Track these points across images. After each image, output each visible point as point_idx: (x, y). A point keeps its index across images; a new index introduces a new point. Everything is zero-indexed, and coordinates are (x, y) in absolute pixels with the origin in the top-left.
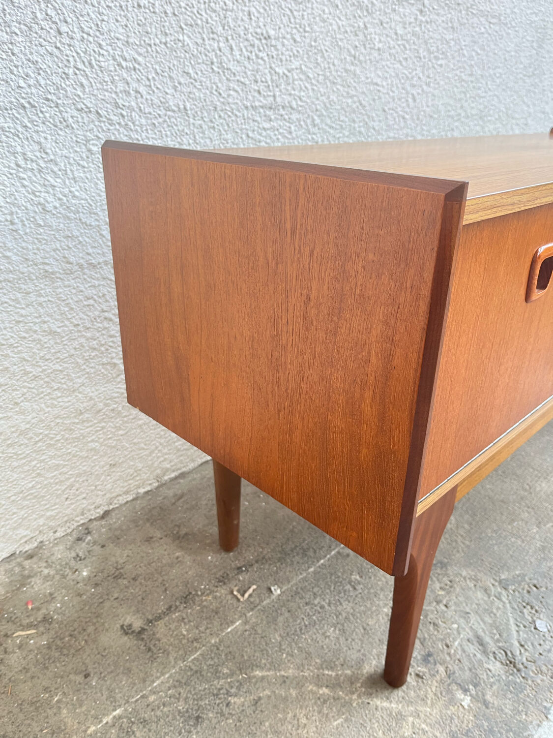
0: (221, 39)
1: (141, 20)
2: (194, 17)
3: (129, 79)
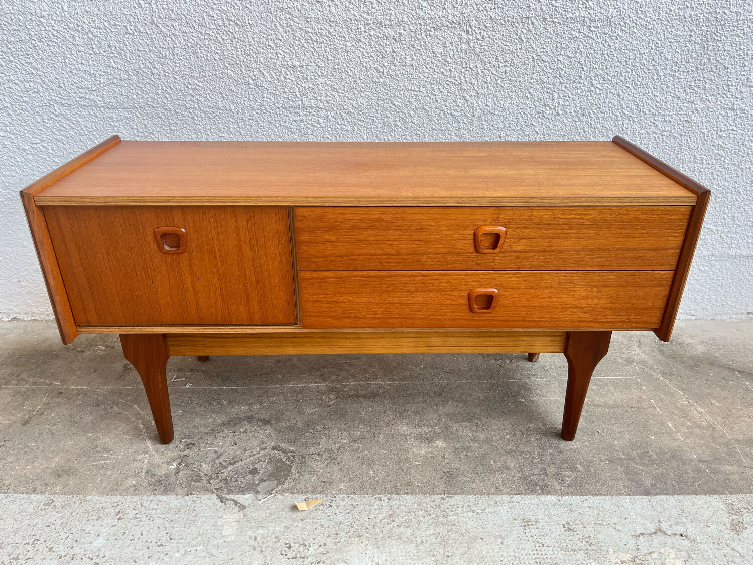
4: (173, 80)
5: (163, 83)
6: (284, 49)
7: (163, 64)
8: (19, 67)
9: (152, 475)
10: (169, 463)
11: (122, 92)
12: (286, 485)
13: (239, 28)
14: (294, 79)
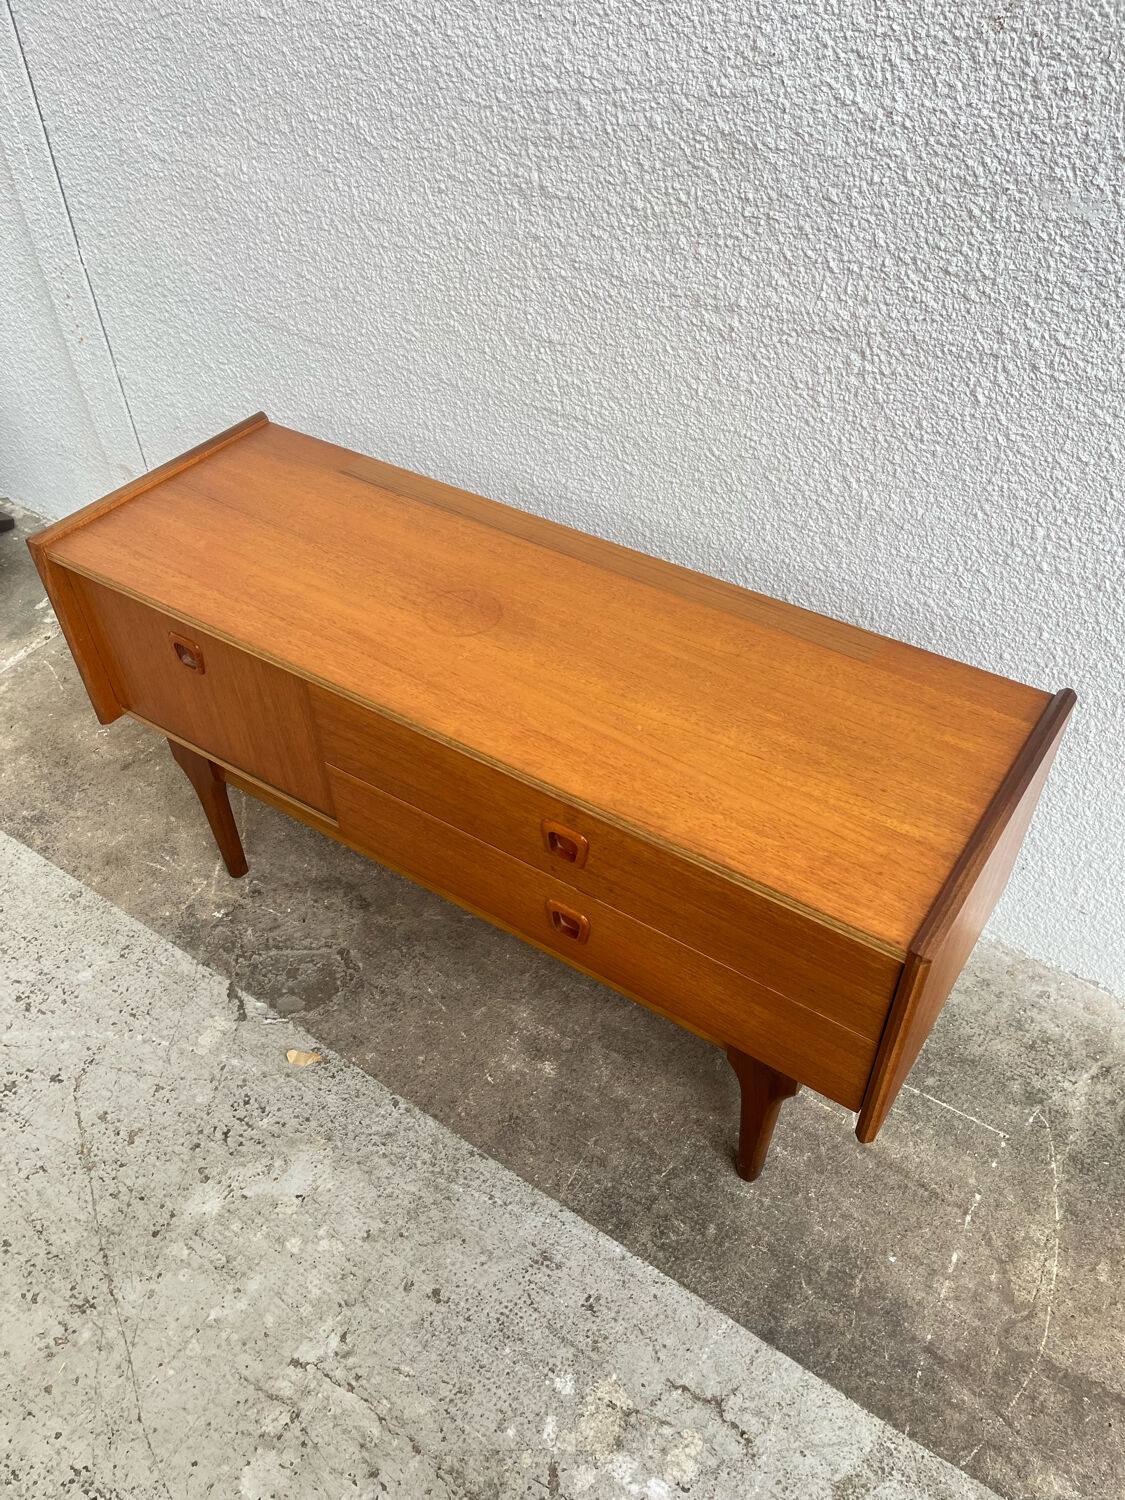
6: (536, 308)
7: (368, 289)
9: (192, 915)
10: (218, 907)
12: (312, 1015)
13: (472, 255)
14: (551, 363)
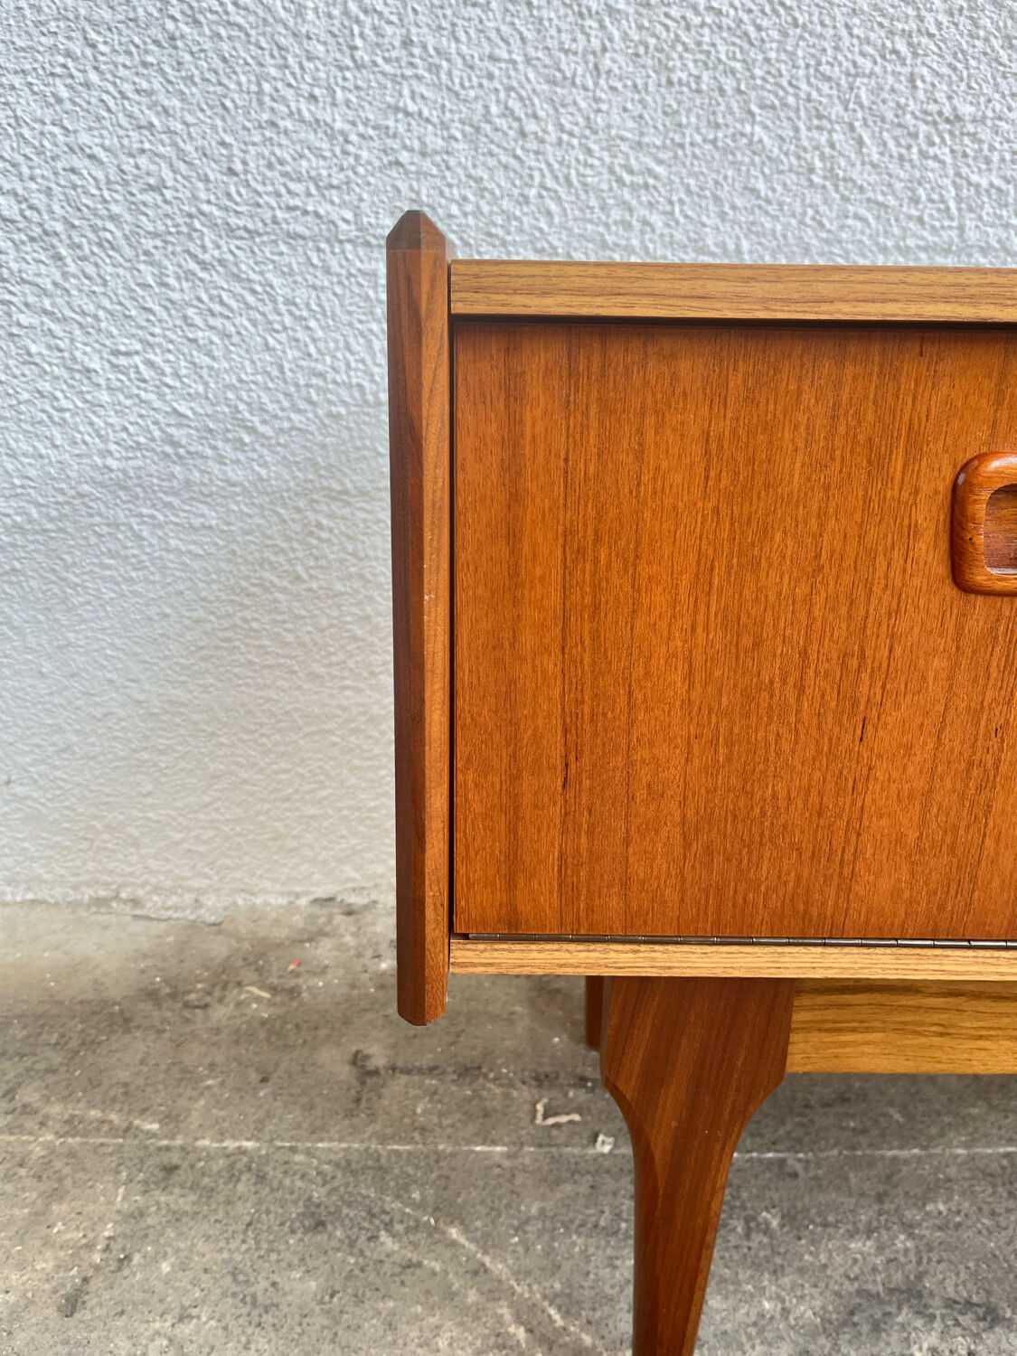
0: (837, 127)
1: (670, 106)
2: (781, 93)
3: (634, 203)
4: (581, 157)
5: (549, 165)
6: (935, 66)
7: (559, 105)
8: (111, 104)
11: (418, 193)
14: (948, 159)
